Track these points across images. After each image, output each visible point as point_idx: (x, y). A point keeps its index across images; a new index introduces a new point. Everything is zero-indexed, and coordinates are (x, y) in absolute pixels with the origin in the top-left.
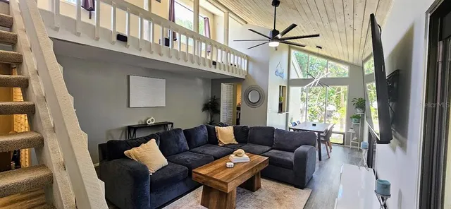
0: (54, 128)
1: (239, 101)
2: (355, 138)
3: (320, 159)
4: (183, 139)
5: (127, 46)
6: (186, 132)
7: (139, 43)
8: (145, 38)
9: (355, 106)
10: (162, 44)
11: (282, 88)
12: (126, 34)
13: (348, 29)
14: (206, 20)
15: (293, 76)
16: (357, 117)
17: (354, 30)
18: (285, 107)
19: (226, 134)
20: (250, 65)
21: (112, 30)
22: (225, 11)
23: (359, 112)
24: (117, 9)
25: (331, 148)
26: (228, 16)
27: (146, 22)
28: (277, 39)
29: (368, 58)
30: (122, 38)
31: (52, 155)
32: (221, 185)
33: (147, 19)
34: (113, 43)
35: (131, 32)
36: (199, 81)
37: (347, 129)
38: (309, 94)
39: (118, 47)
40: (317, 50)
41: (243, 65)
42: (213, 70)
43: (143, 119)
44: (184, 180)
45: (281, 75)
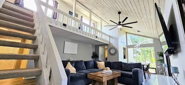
0: (42, 43)
1: (106, 56)
2: (161, 70)
3: (145, 78)
4: (83, 64)
5: (66, 28)
6: (85, 62)
7: (70, 27)
8: (72, 26)
9: (159, 56)
10: (78, 28)
11: (124, 49)
12: (66, 24)
13: (149, 20)
14: (94, 24)
15: (129, 44)
16: (161, 60)
17: (152, 20)
18: (126, 56)
19: (101, 64)
20: (111, 38)
21: (62, 22)
22: (101, 19)
23: (161, 58)
24: (64, 16)
25: (150, 75)
26: (102, 21)
27: (73, 21)
28: (121, 25)
29: (162, 34)
30: (65, 25)
31: (40, 49)
32: (100, 78)
33: (73, 20)
34: (61, 26)
35: (68, 23)
36: (91, 46)
37: (157, 66)
38: (137, 55)
39: (63, 28)
40: (138, 33)
41: (108, 39)
42: (96, 39)
43: (68, 59)
44: (84, 79)
45: (123, 43)
